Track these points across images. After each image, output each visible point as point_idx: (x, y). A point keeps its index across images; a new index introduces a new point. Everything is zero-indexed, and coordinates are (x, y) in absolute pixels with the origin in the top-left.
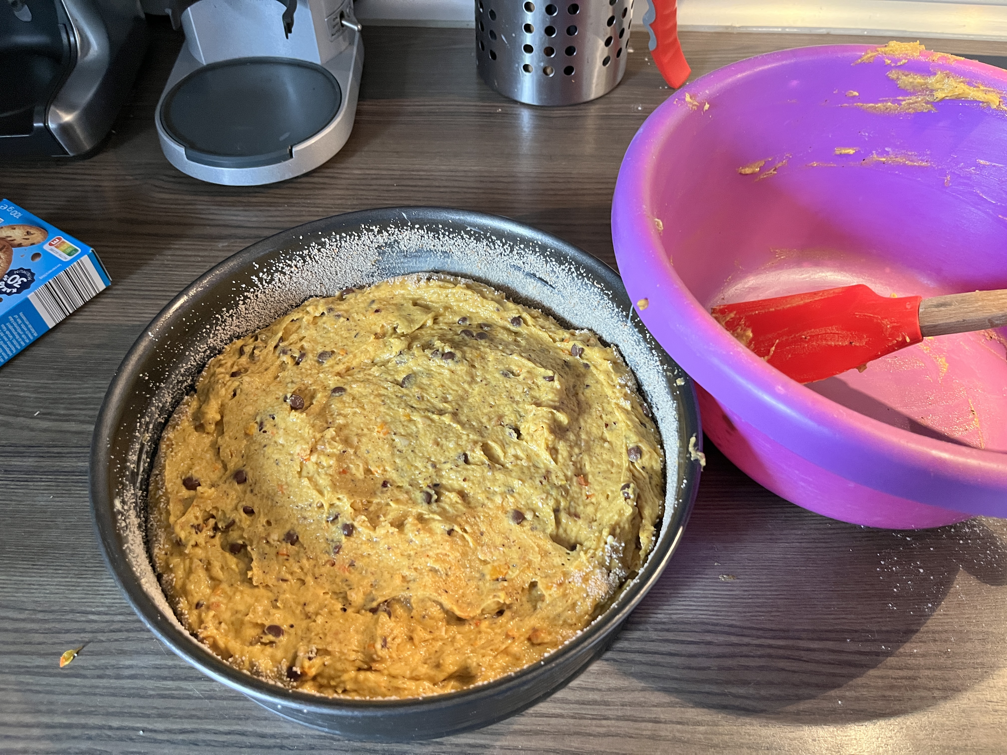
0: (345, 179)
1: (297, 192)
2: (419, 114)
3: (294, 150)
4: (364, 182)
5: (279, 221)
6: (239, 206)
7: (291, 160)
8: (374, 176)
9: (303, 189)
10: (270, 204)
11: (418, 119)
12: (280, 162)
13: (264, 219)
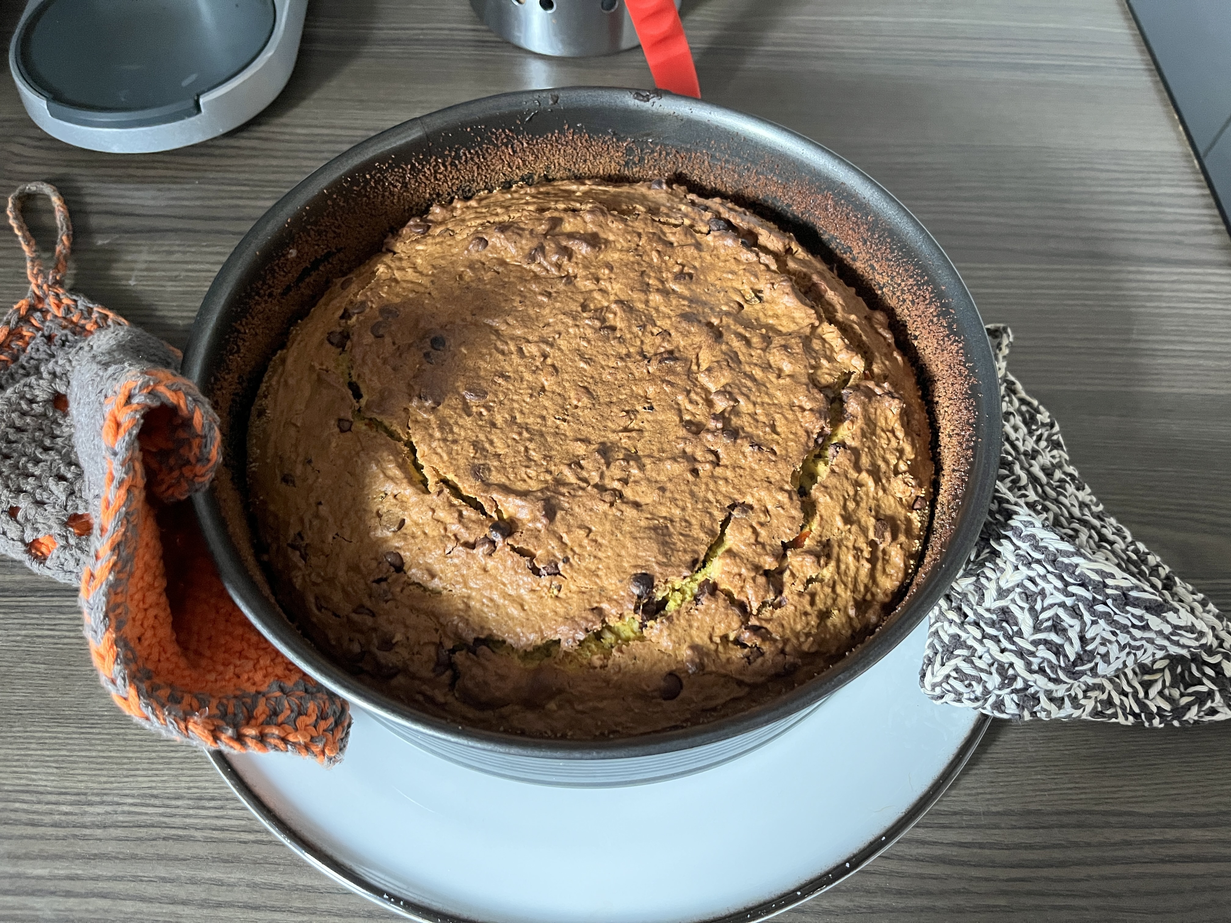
0: (283, 141)
1: (214, 162)
2: (395, 41)
3: (202, 101)
4: (311, 147)
5: (186, 206)
6: (128, 183)
7: (198, 116)
8: (327, 138)
9: (222, 156)
10: (174, 180)
11: (393, 49)
12: (182, 119)
13: (164, 203)
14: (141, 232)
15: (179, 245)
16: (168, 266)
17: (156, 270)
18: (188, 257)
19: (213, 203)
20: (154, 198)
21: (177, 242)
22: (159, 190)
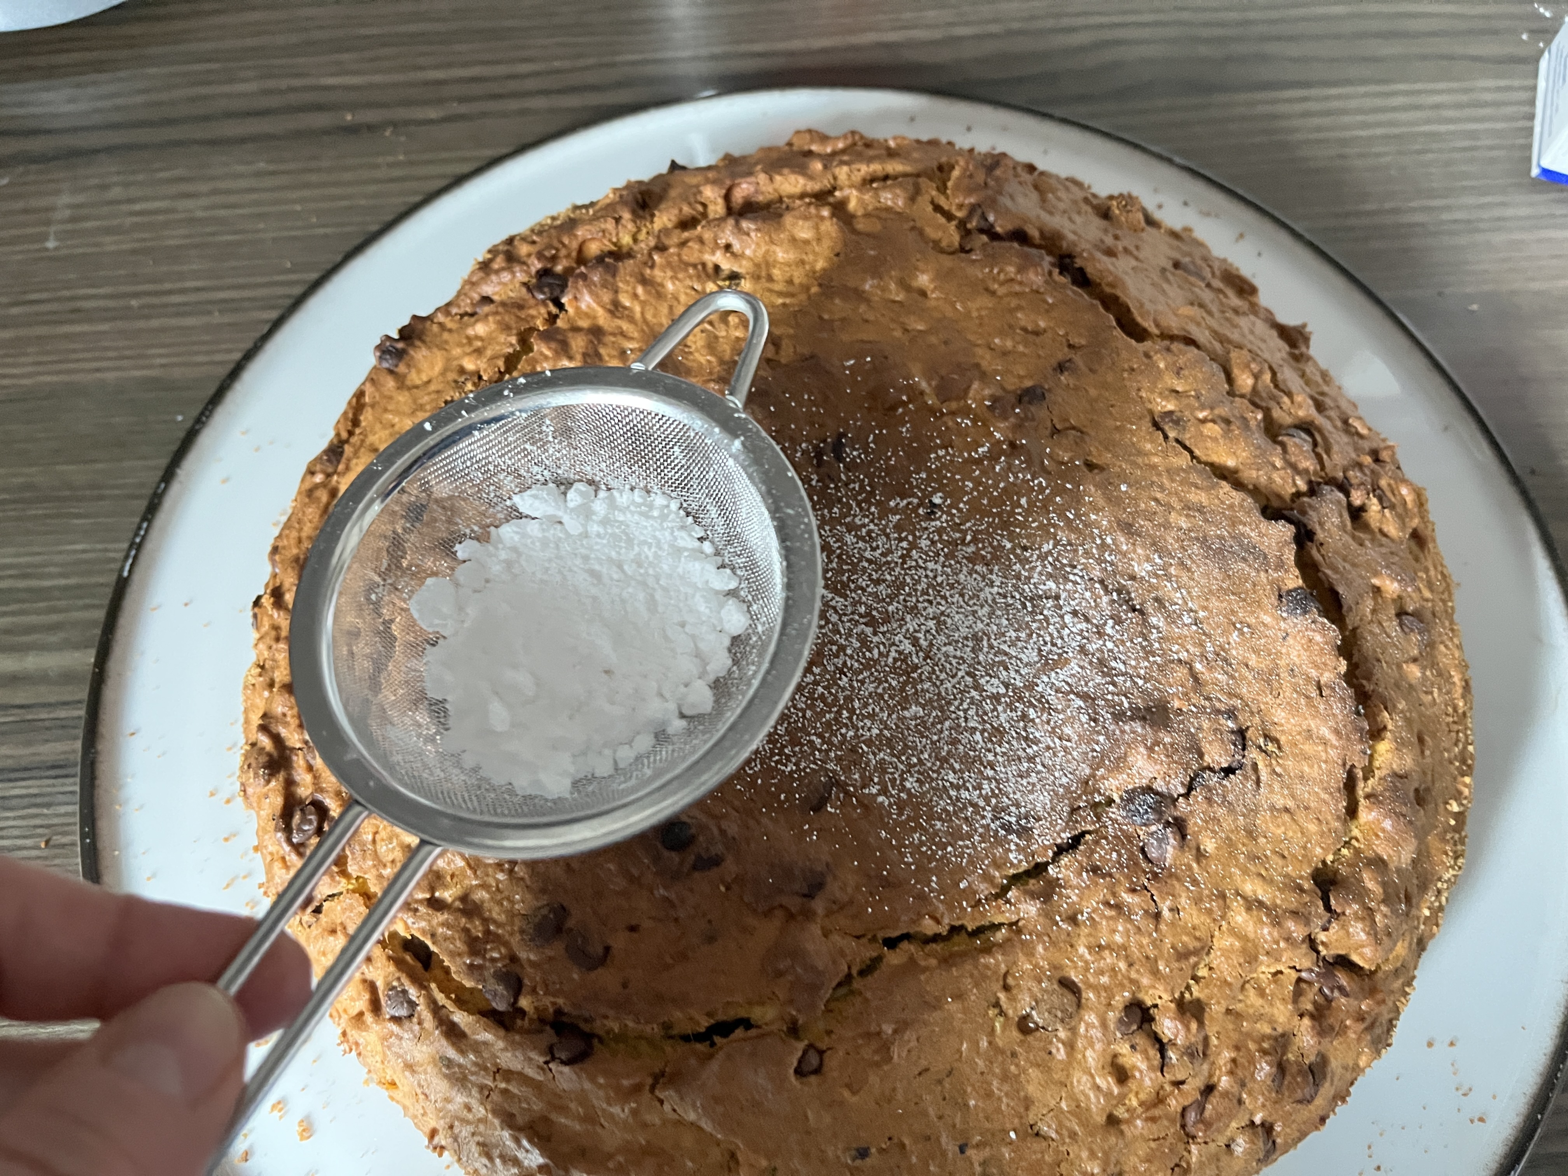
14: (55, 158)
15: (118, 173)
16: (105, 210)
17: (86, 218)
18: (134, 192)
19: (164, 96)
20: (71, 100)
21: (113, 169)
22: (78, 86)
